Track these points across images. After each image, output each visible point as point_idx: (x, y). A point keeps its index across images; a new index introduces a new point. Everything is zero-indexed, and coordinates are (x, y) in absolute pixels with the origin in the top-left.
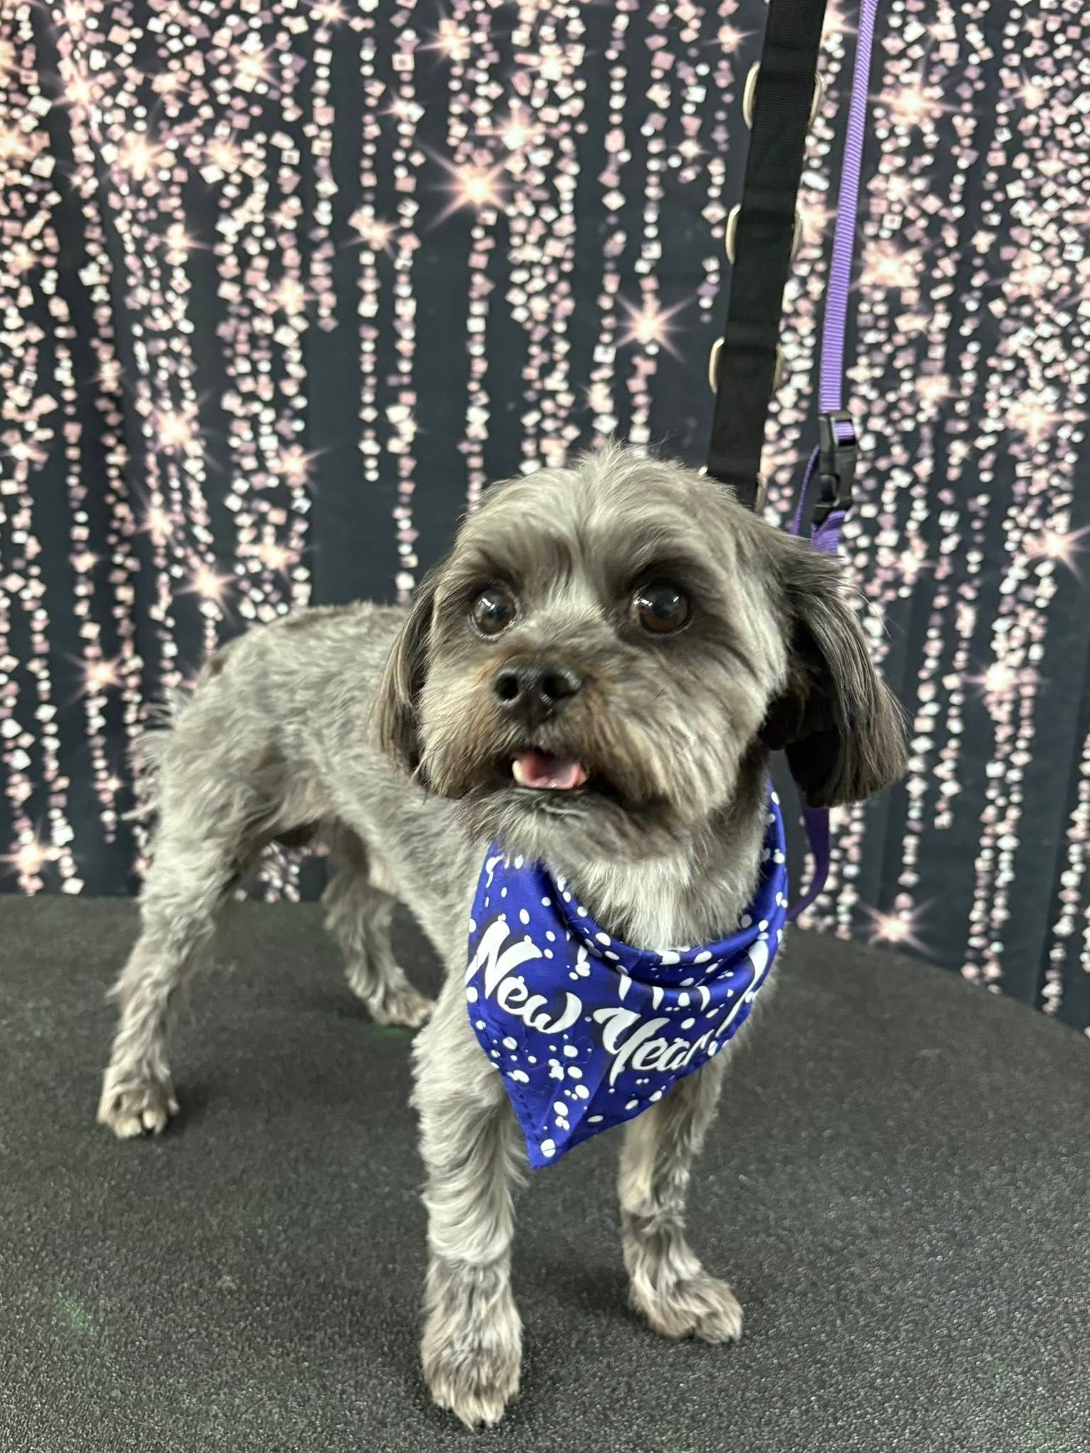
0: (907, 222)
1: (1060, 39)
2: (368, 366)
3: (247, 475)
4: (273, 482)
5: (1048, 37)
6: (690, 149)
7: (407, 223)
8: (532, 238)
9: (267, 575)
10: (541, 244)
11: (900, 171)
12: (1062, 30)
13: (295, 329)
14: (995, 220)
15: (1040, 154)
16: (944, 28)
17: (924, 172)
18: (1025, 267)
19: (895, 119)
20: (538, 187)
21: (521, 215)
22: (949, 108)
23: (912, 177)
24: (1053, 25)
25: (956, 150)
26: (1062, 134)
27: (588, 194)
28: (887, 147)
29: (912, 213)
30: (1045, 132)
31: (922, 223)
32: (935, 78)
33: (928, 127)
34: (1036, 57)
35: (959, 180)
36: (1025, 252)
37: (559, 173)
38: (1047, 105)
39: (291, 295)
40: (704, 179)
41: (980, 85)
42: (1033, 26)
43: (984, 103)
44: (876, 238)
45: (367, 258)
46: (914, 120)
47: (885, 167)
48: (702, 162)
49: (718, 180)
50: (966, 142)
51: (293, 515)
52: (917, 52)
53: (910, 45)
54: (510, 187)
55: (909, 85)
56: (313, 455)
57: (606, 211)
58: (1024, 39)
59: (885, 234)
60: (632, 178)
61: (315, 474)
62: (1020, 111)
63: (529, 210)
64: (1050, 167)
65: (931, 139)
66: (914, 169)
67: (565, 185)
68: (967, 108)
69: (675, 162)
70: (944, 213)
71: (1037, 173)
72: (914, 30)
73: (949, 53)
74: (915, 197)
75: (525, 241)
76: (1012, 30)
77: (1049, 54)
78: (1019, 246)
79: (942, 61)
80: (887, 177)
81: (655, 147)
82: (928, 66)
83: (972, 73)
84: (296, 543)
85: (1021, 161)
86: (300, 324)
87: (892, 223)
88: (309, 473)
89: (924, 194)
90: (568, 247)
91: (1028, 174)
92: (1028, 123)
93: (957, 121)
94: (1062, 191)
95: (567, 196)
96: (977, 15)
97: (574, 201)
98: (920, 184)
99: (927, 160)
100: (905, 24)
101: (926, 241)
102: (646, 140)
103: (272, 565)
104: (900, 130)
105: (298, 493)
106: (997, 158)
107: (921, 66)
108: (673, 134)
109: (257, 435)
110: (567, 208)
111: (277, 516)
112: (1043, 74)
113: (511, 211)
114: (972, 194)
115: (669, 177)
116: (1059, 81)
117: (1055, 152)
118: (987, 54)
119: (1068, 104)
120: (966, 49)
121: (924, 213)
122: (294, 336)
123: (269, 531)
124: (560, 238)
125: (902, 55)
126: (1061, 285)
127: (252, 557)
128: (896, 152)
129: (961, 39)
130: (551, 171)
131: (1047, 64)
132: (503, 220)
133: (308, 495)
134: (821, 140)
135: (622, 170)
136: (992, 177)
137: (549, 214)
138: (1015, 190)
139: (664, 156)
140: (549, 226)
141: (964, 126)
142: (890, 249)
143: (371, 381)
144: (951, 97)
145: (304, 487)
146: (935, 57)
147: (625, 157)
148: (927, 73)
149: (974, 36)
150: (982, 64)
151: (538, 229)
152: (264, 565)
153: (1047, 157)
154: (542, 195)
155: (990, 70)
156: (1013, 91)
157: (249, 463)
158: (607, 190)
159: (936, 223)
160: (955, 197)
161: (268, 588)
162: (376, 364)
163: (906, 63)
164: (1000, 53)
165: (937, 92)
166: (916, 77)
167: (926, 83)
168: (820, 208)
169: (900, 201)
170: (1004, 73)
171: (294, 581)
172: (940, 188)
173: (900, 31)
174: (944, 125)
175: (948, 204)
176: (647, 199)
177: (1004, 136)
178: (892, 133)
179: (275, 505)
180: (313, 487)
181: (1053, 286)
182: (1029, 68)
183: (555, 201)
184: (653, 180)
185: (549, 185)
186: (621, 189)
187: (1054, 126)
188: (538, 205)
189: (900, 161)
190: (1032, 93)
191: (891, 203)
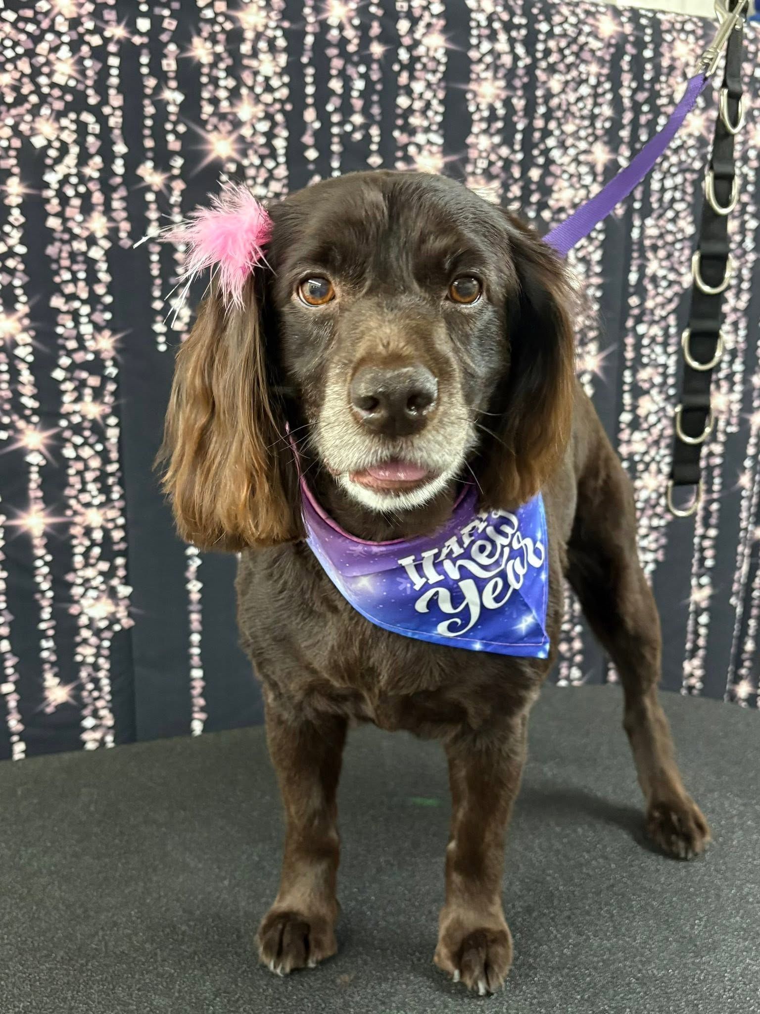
0: (491, 164)
1: (567, 52)
2: (155, 272)
3: (69, 353)
4: (90, 357)
5: (561, 51)
6: (357, 119)
7: (176, 172)
8: (260, 180)
9: (86, 424)
10: (266, 184)
11: (485, 131)
12: (568, 46)
13: (102, 248)
14: (541, 160)
15: (562, 121)
16: (502, 45)
17: (499, 132)
18: (560, 190)
19: (479, 100)
20: (262, 146)
21: (252, 165)
22: (510, 93)
23: (492, 135)
24: (563, 43)
25: (515, 119)
26: (574, 109)
27: (295, 150)
28: (476, 117)
29: (493, 157)
30: (564, 107)
31: (500, 164)
32: (500, 75)
33: (498, 105)
34: (555, 63)
35: (519, 137)
36: (560, 181)
37: (275, 136)
38: (563, 91)
39: (98, 224)
40: (367, 138)
41: (526, 80)
42: (552, 44)
43: (529, 88)
44: (473, 174)
45: (150, 197)
46: (489, 100)
47: (475, 129)
48: (366, 127)
49: (376, 139)
50: (521, 114)
51: (105, 379)
52: (489, 59)
53: (484, 55)
54: (245, 147)
55: (486, 79)
56: (119, 336)
57: (307, 161)
58: (547, 52)
59: (479, 171)
60: (323, 139)
61: (121, 349)
62: (549, 96)
63: (257, 162)
64: (569, 128)
65: (501, 112)
66: (493, 130)
67: (280, 144)
68: (520, 93)
69: (348, 128)
70: (512, 157)
71: (563, 132)
72: (486, 46)
73: (507, 60)
74: (495, 148)
75: (255, 183)
76: (540, 47)
77: (562, 60)
78: (556, 177)
79: (503, 65)
80: (477, 135)
81: (336, 118)
82: (495, 67)
83: (520, 72)
84: (108, 399)
85: (552, 125)
86: (106, 244)
87: (482, 164)
88: (116, 349)
89: (499, 145)
90: (284, 186)
91: (557, 132)
92: (554, 102)
93: (515, 101)
94: (578, 143)
95: (281, 151)
96: (520, 38)
97: (286, 155)
98: (497, 139)
99: (499, 124)
100: (480, 42)
101: (503, 175)
102: (330, 114)
103: (90, 416)
104: (483, 106)
105: (109, 363)
106: (539, 123)
107: (492, 67)
108: (346, 110)
109: (77, 324)
110: (282, 159)
111: (94, 381)
112: (560, 72)
113: (246, 162)
114: (528, 145)
115: (345, 138)
116: (569, 77)
117: (570, 119)
118: (528, 61)
119: (576, 90)
120: (516, 58)
121: (500, 158)
122: (102, 252)
123: (88, 392)
124: (278, 180)
125: (480, 61)
126: (582, 200)
127: (74, 412)
128: (482, 119)
129: (512, 50)
130: (270, 135)
131: (561, 67)
132: (241, 169)
133: (116, 364)
134: (436, 113)
135: (316, 134)
136: (537, 135)
137: (270, 164)
138: (551, 142)
139: (341, 124)
140: (270, 171)
141: (519, 103)
142: (482, 181)
143: (158, 282)
144: (510, 86)
145: (113, 359)
146: (499, 62)
147: (317, 125)
148: (496, 72)
149: (520, 50)
150: (526, 67)
151: (263, 174)
152: (84, 417)
153: (567, 122)
154: (265, 151)
155: (530, 70)
156: (544, 83)
157: (72, 344)
158: (306, 147)
159: (508, 164)
160: (517, 147)
161: (87, 433)
162: (160, 269)
163: (482, 66)
164: (535, 61)
165: (502, 83)
166: (489, 74)
167: (495, 78)
168: (439, 156)
169: (486, 150)
170: (539, 73)
171: (108, 426)
172: (508, 141)
173: (478, 46)
174: (507, 103)
175: (514, 152)
176: (332, 153)
177: (542, 110)
178: (478, 109)
179: (91, 373)
180: (119, 358)
181: (577, 200)
182: (552, 69)
183: (273, 155)
184: (336, 140)
185: (269, 145)
186: (316, 146)
187: (569, 104)
188: (262, 158)
189: (484, 126)
190: (555, 84)
191: (481, 152)
